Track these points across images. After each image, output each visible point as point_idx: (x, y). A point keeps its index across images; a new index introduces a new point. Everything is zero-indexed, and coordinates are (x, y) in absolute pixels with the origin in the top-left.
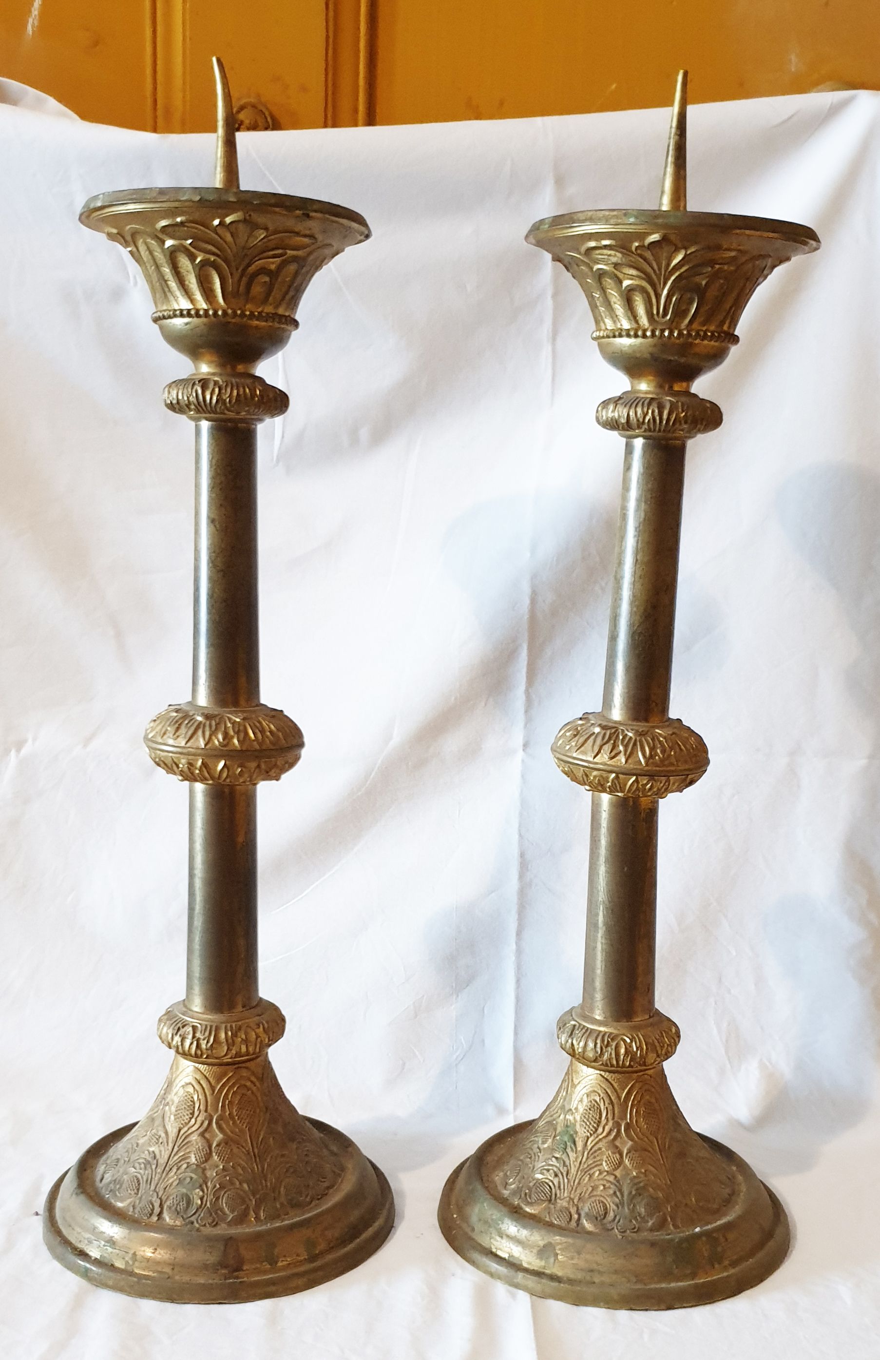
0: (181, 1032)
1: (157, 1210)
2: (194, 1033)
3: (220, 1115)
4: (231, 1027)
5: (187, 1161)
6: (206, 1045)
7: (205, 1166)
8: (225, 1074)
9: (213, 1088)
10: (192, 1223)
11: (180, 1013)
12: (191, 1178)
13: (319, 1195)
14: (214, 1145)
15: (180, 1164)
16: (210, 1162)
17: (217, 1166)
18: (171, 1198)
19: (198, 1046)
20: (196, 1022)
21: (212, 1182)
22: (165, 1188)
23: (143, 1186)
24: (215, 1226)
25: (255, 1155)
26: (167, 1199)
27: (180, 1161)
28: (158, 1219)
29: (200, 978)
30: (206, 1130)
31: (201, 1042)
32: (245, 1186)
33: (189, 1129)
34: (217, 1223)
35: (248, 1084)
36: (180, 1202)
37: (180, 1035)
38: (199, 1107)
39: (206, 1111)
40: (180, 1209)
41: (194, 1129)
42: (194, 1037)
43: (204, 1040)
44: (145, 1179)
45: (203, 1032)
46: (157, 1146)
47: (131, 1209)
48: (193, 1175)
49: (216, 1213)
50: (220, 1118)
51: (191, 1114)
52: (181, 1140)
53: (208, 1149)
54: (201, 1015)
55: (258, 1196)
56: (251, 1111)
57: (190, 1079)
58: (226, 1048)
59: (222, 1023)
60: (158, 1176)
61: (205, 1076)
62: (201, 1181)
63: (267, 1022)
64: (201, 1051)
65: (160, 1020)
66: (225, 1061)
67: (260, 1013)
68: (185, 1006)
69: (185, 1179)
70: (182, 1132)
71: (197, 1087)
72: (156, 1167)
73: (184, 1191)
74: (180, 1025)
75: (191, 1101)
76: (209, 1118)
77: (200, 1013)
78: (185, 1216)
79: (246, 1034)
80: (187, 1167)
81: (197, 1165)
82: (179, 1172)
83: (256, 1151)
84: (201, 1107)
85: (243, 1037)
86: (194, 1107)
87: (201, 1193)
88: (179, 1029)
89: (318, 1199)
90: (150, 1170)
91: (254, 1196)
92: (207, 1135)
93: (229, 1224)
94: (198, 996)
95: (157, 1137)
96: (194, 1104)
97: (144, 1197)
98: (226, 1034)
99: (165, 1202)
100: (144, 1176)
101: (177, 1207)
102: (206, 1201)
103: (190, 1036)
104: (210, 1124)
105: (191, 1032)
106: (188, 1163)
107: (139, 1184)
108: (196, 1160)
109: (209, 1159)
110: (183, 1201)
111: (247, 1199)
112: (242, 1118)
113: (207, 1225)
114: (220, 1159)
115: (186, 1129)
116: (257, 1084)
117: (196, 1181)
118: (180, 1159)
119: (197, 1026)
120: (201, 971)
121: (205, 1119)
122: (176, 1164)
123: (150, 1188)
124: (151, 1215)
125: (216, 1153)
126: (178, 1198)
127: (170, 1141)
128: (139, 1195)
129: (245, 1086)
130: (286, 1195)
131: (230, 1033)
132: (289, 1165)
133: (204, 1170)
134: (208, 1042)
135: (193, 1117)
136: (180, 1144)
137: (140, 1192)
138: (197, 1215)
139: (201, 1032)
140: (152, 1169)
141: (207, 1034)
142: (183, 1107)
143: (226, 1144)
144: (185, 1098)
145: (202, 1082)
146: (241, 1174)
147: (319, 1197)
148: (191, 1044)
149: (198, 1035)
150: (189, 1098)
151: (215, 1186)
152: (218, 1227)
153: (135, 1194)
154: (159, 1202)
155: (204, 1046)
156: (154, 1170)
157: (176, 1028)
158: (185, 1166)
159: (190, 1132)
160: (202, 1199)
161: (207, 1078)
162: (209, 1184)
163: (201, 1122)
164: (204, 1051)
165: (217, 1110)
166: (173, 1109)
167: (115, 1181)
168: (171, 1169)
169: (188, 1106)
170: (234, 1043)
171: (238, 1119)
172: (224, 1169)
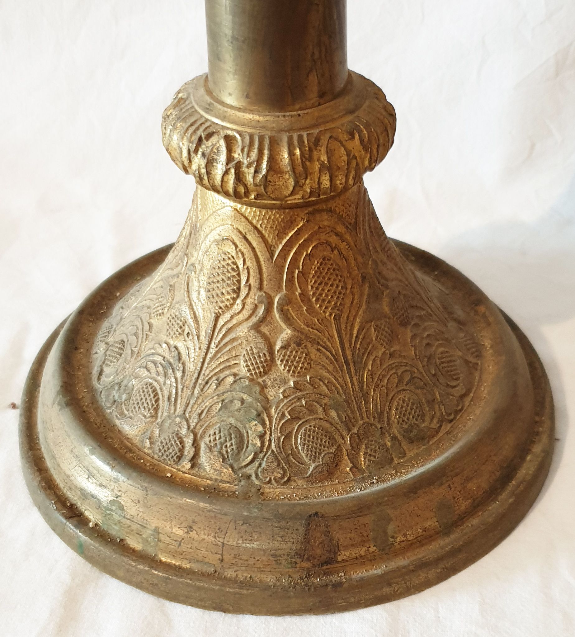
0: (206, 146)
1: (189, 451)
2: (230, 151)
3: (286, 295)
4: (300, 138)
5: (234, 370)
6: (254, 178)
7: (264, 381)
8: (291, 223)
9: (270, 250)
10: (249, 477)
11: (200, 106)
12: (243, 401)
13: (450, 414)
14: (277, 347)
15: (222, 376)
16: (273, 375)
17: (285, 382)
18: (212, 432)
19: (239, 178)
20: (231, 129)
21: (277, 408)
22: (200, 415)
23: (164, 404)
24: (285, 483)
25: (346, 362)
26: (204, 432)
27: (221, 371)
28: (192, 467)
29: (233, 37)
30: (263, 320)
31: (244, 169)
32: (333, 414)
33: (232, 317)
34: (289, 480)
35: (333, 239)
36: (226, 441)
37: (203, 155)
38: (248, 280)
39: (260, 288)
40: (227, 452)
41: (241, 317)
42: (230, 159)
43: (249, 166)
44: (166, 394)
45: (246, 150)
46: (181, 337)
47: (148, 444)
48: (245, 397)
49: (288, 462)
50: (287, 301)
51: (234, 291)
52: (221, 335)
53: (267, 354)
54: (239, 114)
55: (355, 430)
56: (337, 286)
57: (227, 230)
58: (291, 182)
59: (281, 131)
60: (187, 392)
61: (256, 228)
62: (259, 406)
63: (367, 126)
64: (246, 186)
65: (166, 117)
66: (289, 202)
67: (351, 106)
68: (209, 92)
69: (231, 401)
70: (221, 322)
71: (242, 246)
72: (183, 376)
73: (232, 421)
74: (200, 132)
75: (233, 269)
76: (265, 301)
77: (239, 109)
78: (236, 467)
79: (330, 153)
80: (235, 382)
81: (251, 380)
82: (221, 389)
83: (349, 353)
84: (252, 281)
85: (324, 158)
86: (239, 281)
87: (260, 429)
88: (200, 140)
89: (451, 421)
90: (173, 380)
91: (349, 430)
92: (265, 329)
93: (311, 479)
94: (231, 76)
95: (181, 323)
96: (239, 275)
97: (167, 424)
98: (291, 154)
99: (202, 437)
100: (164, 388)
101: (222, 448)
102: (270, 440)
103: (223, 158)
104: (269, 310)
105: (224, 149)
106: (235, 375)
107: (157, 401)
108: (249, 370)
109: (270, 370)
110: (231, 439)
111: (337, 437)
112: (324, 301)
113: (273, 482)
114: (289, 371)
115: (227, 316)
116: (348, 237)
117: (251, 406)
118: (222, 367)
119: (234, 138)
120: (234, 23)
121: (261, 302)
122: (215, 374)
123: (175, 410)
124: (180, 458)
125: (282, 361)
126: (222, 434)
127: (203, 333)
128: (159, 420)
129: (328, 243)
130: (401, 422)
131: (298, 152)
132: (403, 369)
133: (263, 387)
134: (256, 171)
135: (238, 296)
136: (219, 342)
137: (160, 414)
138: (256, 464)
139: (243, 150)
140: (176, 378)
141: (254, 154)
142: (219, 279)
143: (299, 345)
144: (224, 263)
145: (249, 237)
146: (325, 396)
147: (452, 417)
148: (226, 172)
149: (237, 155)
150: (228, 264)
151: (283, 415)
152: (293, 484)
153: (152, 417)
154: (192, 436)
155: (249, 179)
156: (179, 380)
157: (195, 138)
158: (231, 379)
159: (234, 321)
160: (261, 437)
161: (259, 232)
162: (273, 410)
163: (252, 306)
164: (251, 187)
165: (280, 288)
166: (204, 279)
167: (119, 384)
168: (207, 383)
169: (229, 278)
170: (307, 173)
171: (317, 300)
172: (297, 387)
